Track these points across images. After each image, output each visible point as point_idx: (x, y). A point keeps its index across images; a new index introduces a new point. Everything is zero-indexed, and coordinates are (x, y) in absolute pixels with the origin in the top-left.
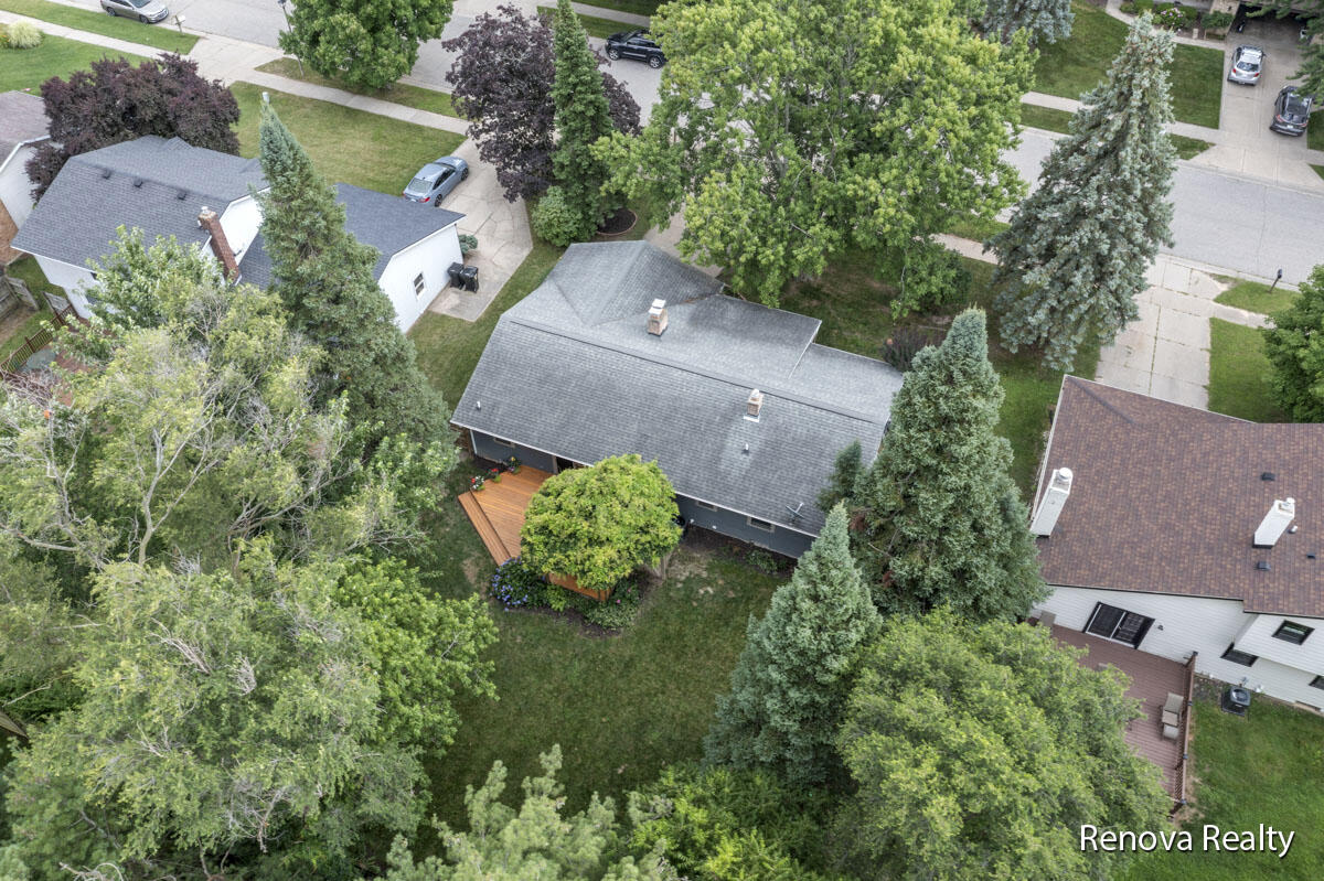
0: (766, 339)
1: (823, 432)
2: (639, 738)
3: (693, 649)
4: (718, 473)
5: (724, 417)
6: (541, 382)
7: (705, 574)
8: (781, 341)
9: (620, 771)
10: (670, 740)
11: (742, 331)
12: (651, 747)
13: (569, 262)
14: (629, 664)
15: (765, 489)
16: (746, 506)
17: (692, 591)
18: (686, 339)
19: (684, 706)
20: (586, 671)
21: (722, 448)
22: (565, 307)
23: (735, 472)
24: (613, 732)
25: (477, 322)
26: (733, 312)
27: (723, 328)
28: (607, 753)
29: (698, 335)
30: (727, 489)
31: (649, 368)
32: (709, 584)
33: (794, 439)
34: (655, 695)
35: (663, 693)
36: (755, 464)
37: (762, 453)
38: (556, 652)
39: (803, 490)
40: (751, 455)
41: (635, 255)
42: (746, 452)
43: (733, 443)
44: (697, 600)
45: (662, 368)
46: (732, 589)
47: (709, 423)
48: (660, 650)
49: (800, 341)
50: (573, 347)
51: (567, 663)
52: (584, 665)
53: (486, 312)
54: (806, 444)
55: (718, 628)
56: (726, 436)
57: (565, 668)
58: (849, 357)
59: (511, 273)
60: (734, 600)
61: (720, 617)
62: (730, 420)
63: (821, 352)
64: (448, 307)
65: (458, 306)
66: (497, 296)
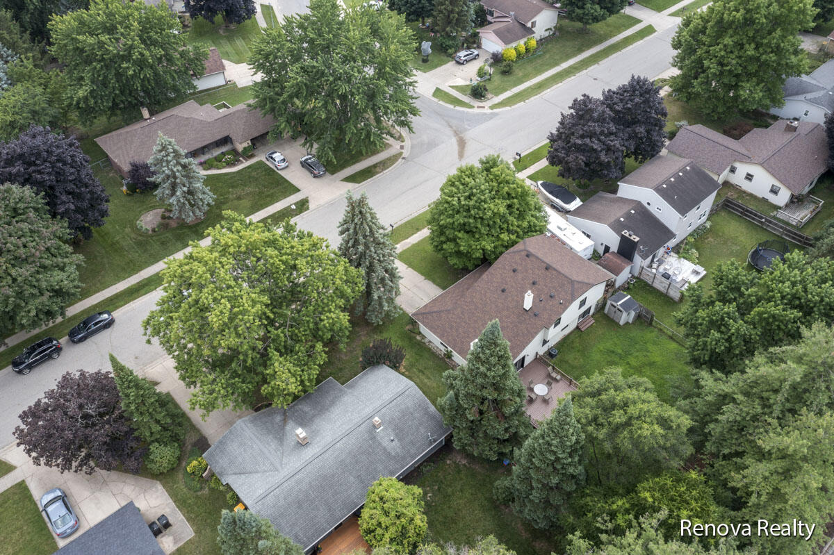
0: (333, 403)
1: (403, 407)
3: (454, 515)
4: (395, 457)
5: (371, 439)
6: (300, 507)
8: (336, 398)
11: (322, 410)
15: (412, 442)
16: (416, 455)
17: (427, 502)
18: (314, 434)
21: (385, 449)
22: (256, 476)
23: (399, 450)
25: (196, 533)
26: (305, 408)
27: (314, 416)
29: (314, 427)
30: (404, 458)
32: (426, 494)
33: (399, 419)
36: (400, 440)
37: (397, 435)
39: (422, 430)
40: (396, 440)
41: (245, 428)
42: (392, 441)
43: (386, 443)
45: (331, 450)
46: (434, 486)
47: (370, 446)
49: (341, 390)
50: (291, 483)
53: (192, 526)
54: (403, 416)
55: (449, 501)
56: (380, 444)
58: (360, 378)
59: (171, 501)
60: (439, 488)
61: (445, 497)
62: (375, 437)
63: (351, 387)
64: (171, 545)
65: (175, 539)
66: (184, 515)
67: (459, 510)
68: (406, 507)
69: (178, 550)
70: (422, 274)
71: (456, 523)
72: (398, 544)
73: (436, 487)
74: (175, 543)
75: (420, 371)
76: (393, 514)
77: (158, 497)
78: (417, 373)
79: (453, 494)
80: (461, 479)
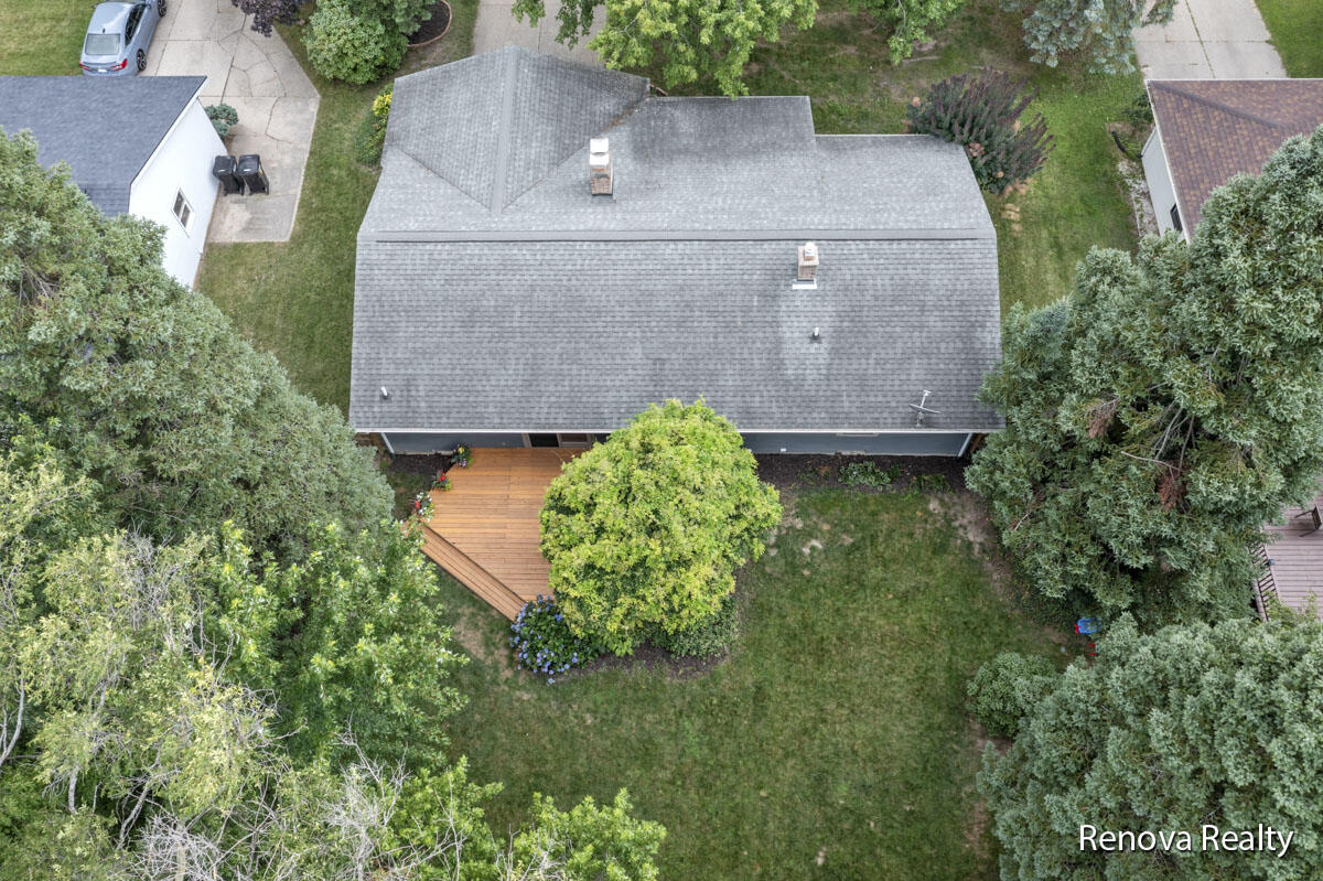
0: (755, 151)
1: (914, 275)
2: (823, 801)
3: (834, 640)
4: (787, 383)
5: (763, 295)
6: (468, 323)
7: (799, 524)
8: (775, 146)
9: (820, 861)
10: (865, 788)
11: (716, 149)
12: (845, 809)
13: (407, 110)
14: (760, 694)
15: (862, 383)
16: (848, 419)
17: (793, 554)
18: (648, 187)
19: (860, 728)
20: (705, 731)
21: (779, 342)
22: (444, 189)
23: (811, 374)
24: (784, 807)
25: (292, 239)
26: (685, 119)
27: (686, 151)
28: (791, 842)
29: (661, 174)
30: (809, 403)
31: (622, 253)
32: (811, 535)
33: (876, 298)
34: (815, 728)
35: (824, 721)
36: (835, 352)
37: (838, 333)
38: (649, 717)
39: (917, 370)
40: (825, 344)
41: (510, 71)
42: (815, 338)
43: (793, 333)
44: (808, 565)
45: (643, 246)
46: (846, 531)
47: (746, 310)
48: (790, 659)
49: (801, 138)
50: (493, 255)
51: (673, 729)
52: (699, 723)
53: (300, 220)
54: (895, 300)
55: (852, 596)
56: (775, 324)
57: (674, 736)
58: (875, 142)
59: (307, 146)
60: (855, 547)
61: (848, 580)
62: (775, 297)
63: (834, 147)
64: (237, 228)
65: (250, 222)
66: (303, 190)
67: (856, 637)
68: (689, 520)
69: (237, 246)
70: (1271, 25)
71: (820, 662)
72: (600, 590)
73: (848, 540)
74: (246, 230)
75: (1056, 245)
76: (640, 510)
77: (292, 123)
78: (1044, 244)
79: (877, 588)
80: (930, 572)
